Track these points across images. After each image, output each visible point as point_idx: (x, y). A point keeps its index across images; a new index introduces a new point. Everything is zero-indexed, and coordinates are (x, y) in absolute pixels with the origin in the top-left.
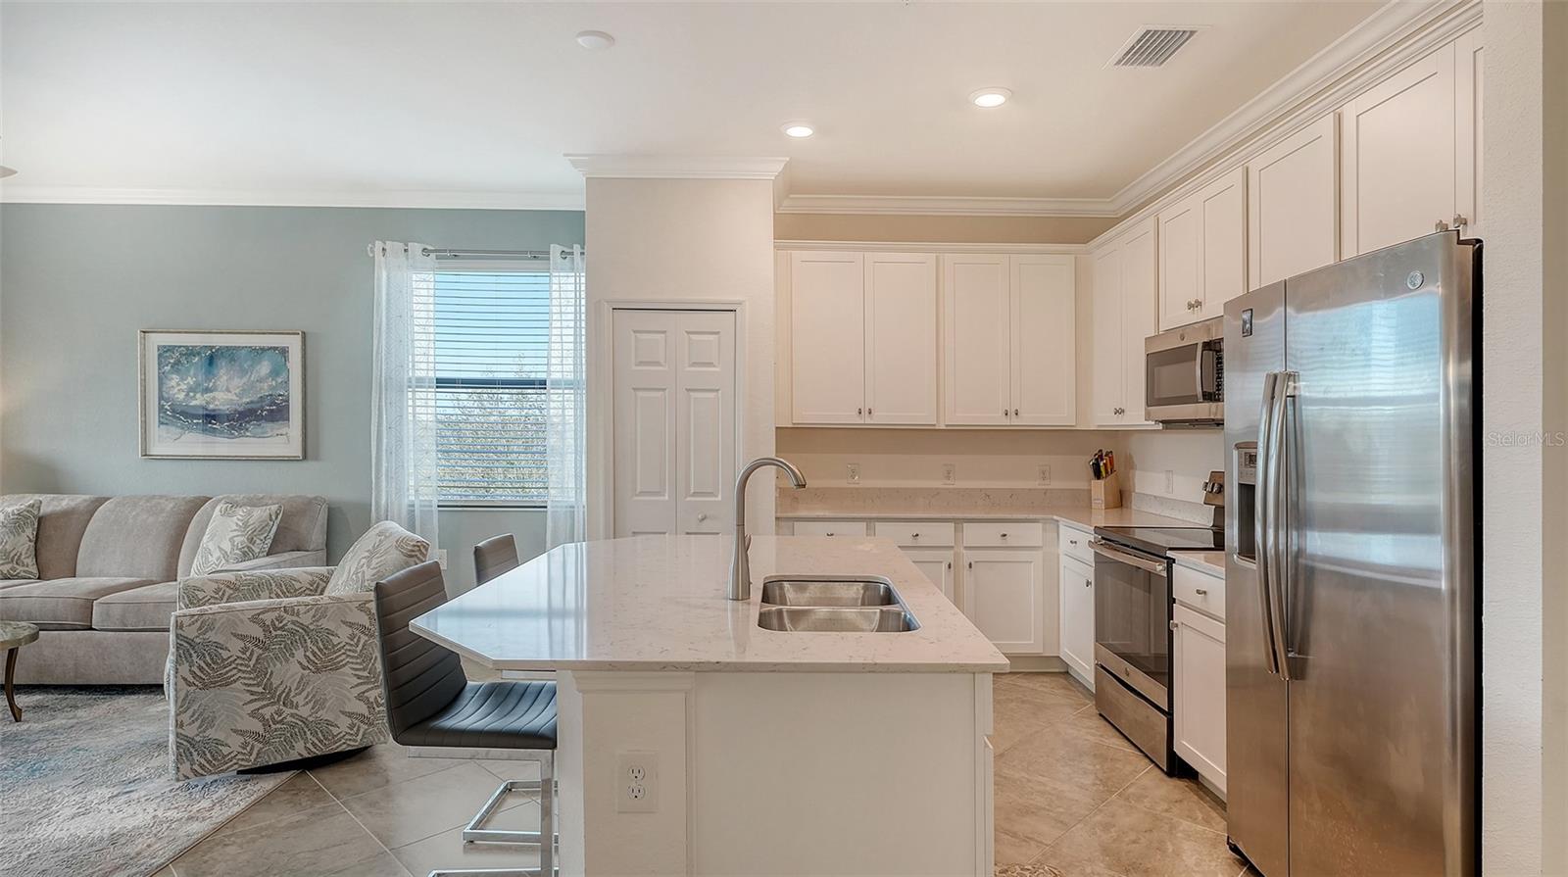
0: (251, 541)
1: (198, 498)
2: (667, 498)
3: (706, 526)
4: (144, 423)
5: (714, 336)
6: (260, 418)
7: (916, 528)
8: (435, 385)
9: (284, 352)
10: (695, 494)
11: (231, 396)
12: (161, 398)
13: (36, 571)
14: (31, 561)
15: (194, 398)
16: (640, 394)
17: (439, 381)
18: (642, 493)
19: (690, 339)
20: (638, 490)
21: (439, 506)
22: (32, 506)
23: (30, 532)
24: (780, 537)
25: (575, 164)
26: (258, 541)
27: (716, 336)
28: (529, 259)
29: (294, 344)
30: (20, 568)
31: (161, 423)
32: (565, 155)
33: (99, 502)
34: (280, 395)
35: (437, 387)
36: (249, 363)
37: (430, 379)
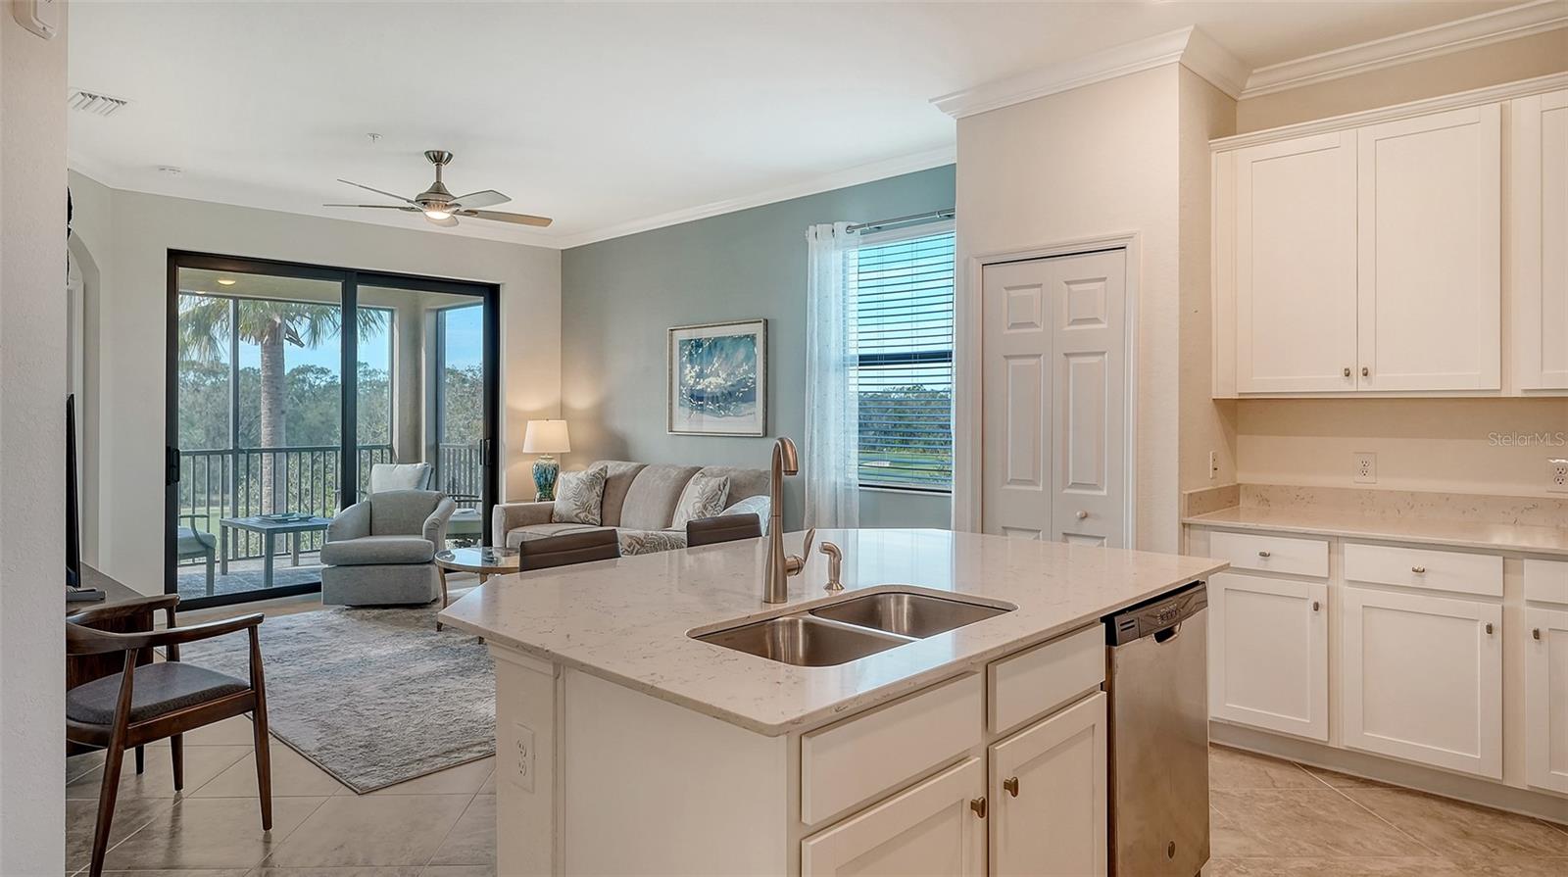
0: (705, 507)
1: (693, 468)
2: (1041, 489)
3: (1087, 527)
4: (671, 404)
5: (1100, 283)
6: (738, 399)
7: (1421, 558)
8: (858, 362)
9: (753, 338)
10: (1075, 485)
11: (720, 381)
12: (681, 384)
13: (599, 520)
14: (596, 512)
15: (698, 383)
16: (1012, 362)
17: (861, 358)
18: (1014, 481)
19: (1069, 290)
20: (1009, 479)
21: (860, 485)
22: (601, 470)
23: (598, 489)
24: (1139, 552)
25: (943, 108)
26: (710, 508)
27: (1102, 283)
28: (938, 220)
29: (758, 330)
30: (590, 517)
31: (680, 405)
32: (931, 101)
33: (641, 468)
34: (751, 378)
35: (860, 365)
36: (731, 351)
37: (853, 357)
